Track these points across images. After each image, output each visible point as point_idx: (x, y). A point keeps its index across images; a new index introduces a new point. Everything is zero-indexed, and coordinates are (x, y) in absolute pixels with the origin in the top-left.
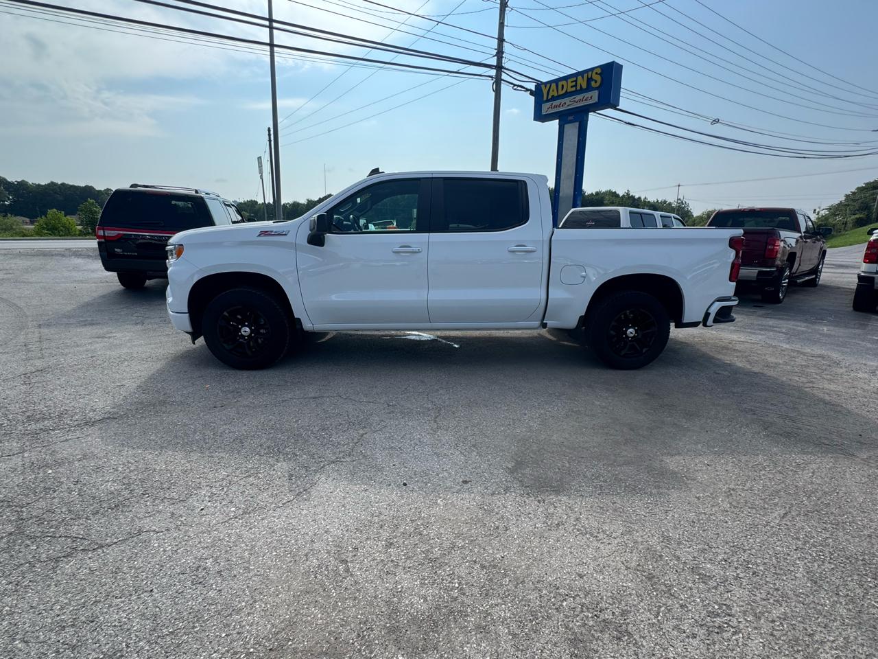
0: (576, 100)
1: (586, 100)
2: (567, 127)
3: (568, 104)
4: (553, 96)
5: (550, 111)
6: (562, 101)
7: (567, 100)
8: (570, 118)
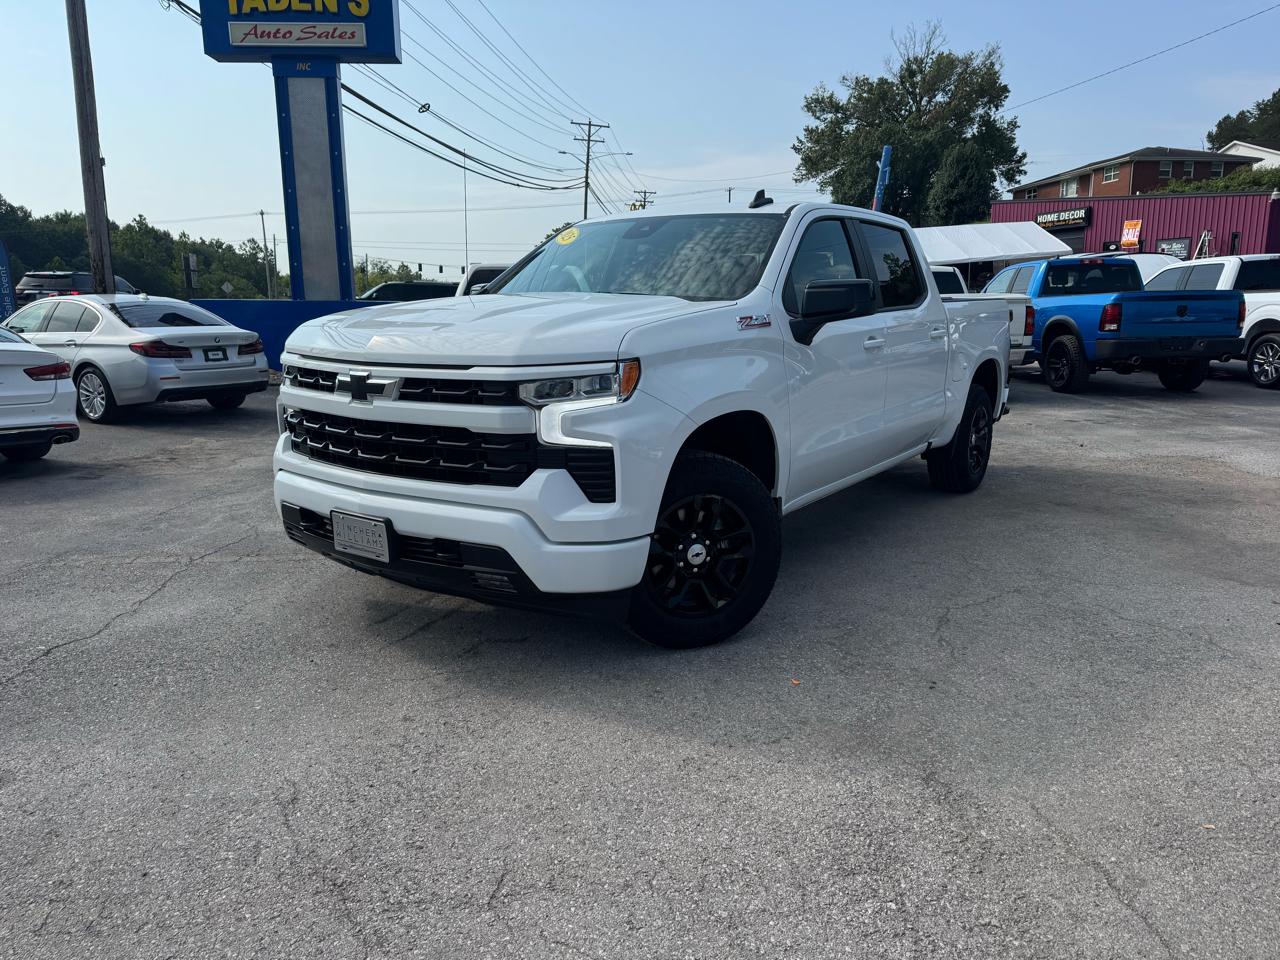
0: (318, 31)
1: (340, 36)
2: (295, 85)
3: (296, 35)
4: (254, 10)
5: (251, 42)
6: (284, 26)
7: (297, 28)
8: (301, 66)
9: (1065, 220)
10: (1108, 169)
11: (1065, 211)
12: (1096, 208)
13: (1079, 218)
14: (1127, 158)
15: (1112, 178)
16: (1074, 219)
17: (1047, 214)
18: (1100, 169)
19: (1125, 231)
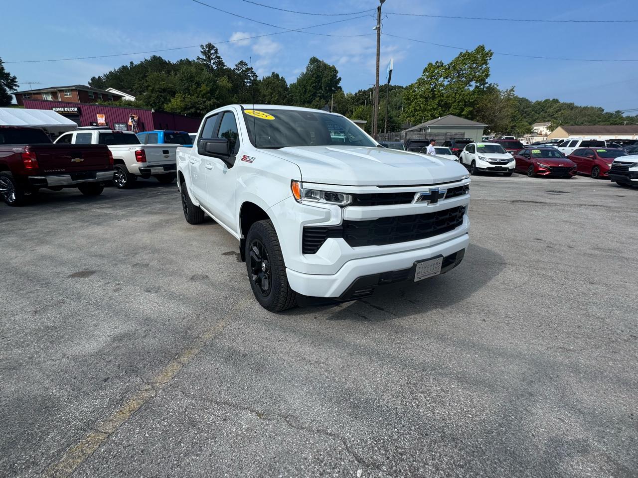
9: (68, 111)
10: (66, 91)
11: (67, 107)
12: (81, 108)
13: (75, 111)
14: (74, 88)
15: (69, 95)
16: (72, 111)
17: (58, 107)
18: (62, 90)
19: (98, 119)
